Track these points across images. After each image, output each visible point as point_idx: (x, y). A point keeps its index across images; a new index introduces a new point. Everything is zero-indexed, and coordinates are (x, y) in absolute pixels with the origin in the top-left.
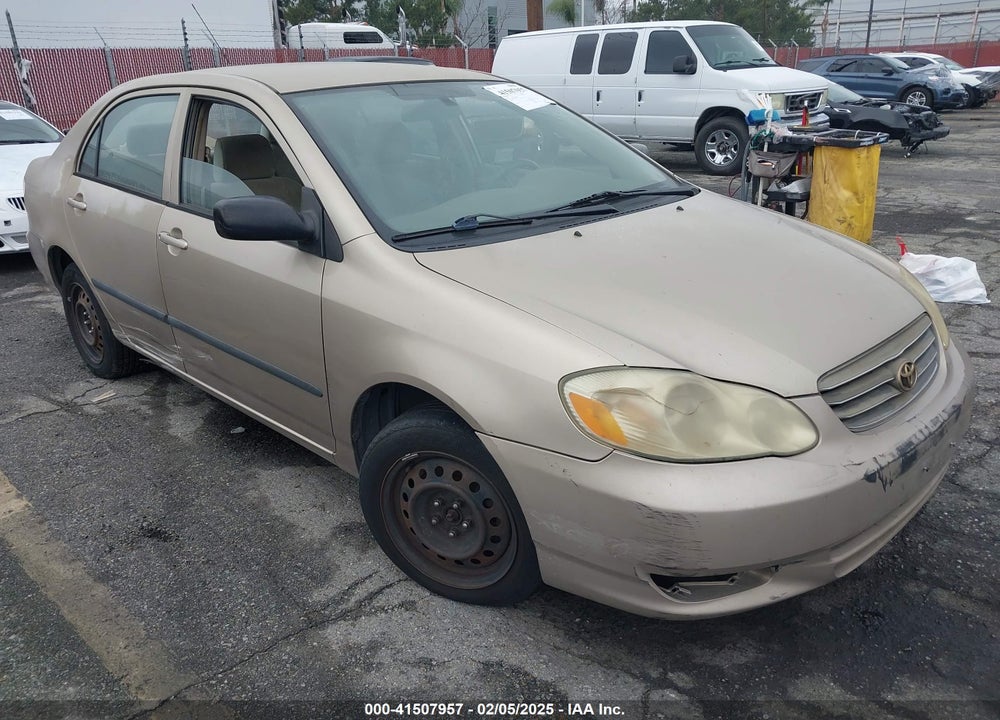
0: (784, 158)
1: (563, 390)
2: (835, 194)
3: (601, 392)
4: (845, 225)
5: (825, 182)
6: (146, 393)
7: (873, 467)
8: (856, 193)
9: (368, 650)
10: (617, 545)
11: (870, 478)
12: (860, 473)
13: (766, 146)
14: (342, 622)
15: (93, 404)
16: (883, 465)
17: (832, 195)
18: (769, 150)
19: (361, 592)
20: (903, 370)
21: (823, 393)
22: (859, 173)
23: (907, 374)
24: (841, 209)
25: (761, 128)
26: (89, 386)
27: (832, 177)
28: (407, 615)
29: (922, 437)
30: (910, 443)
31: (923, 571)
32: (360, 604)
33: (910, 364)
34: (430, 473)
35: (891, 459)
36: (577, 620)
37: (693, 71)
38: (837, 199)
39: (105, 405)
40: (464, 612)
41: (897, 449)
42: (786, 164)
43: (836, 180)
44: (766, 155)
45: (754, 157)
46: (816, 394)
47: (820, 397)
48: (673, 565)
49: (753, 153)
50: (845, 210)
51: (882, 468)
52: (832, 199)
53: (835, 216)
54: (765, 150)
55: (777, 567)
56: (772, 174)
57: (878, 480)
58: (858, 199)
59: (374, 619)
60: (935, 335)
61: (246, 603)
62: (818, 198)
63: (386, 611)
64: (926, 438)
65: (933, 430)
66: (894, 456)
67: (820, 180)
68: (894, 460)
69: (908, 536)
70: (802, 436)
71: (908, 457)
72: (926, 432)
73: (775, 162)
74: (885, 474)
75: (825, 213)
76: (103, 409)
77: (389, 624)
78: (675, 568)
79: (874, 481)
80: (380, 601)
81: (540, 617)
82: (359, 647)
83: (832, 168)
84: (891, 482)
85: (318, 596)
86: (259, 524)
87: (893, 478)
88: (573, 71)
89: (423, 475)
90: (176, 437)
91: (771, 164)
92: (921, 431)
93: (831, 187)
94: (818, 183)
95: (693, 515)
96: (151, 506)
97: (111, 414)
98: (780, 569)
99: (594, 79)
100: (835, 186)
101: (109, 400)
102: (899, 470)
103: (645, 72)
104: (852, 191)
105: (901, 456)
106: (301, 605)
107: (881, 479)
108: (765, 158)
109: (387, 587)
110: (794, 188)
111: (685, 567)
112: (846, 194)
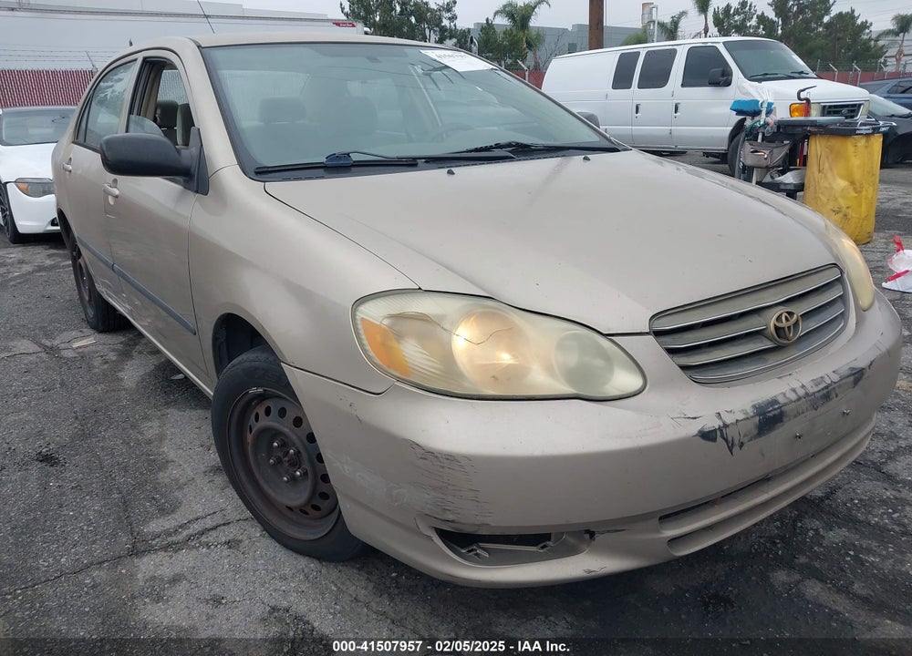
0: (777, 147)
1: (355, 315)
2: (830, 184)
3: (391, 316)
4: (840, 215)
5: (819, 171)
6: (121, 343)
7: (713, 423)
8: (852, 183)
9: (169, 582)
10: (396, 491)
11: (707, 435)
12: (694, 428)
13: (760, 136)
14: (163, 553)
15: (73, 349)
16: (728, 422)
17: (826, 185)
18: (763, 140)
19: (197, 527)
20: (779, 319)
21: (658, 334)
22: (855, 162)
23: (784, 324)
24: (836, 199)
25: (756, 118)
26: (79, 334)
27: (827, 165)
28: (226, 552)
29: (793, 397)
30: (774, 402)
31: (803, 560)
32: (189, 538)
33: (791, 314)
34: (274, 412)
35: (741, 417)
36: (394, 575)
37: (728, 83)
38: (832, 188)
39: (80, 350)
40: (283, 555)
41: (754, 406)
42: (780, 153)
43: (831, 169)
44: (760, 145)
45: (748, 147)
46: (647, 333)
47: (651, 338)
48: (451, 517)
49: (747, 143)
50: (840, 200)
51: (726, 426)
52: (826, 188)
53: (830, 206)
54: (759, 140)
55: (592, 534)
56: (764, 163)
57: (719, 439)
58: (855, 189)
59: (194, 552)
60: (844, 289)
61: (85, 528)
62: (811, 188)
63: (209, 547)
64: (799, 399)
65: (811, 390)
66: (747, 413)
67: (815, 169)
68: (744, 419)
69: (800, 521)
70: (625, 380)
71: (768, 418)
72: (801, 392)
73: (767, 152)
74: (730, 433)
75: (819, 202)
76: (78, 353)
77: (205, 560)
78: (453, 521)
79: (714, 440)
80: (211, 537)
81: (358, 568)
82: (162, 580)
83: (827, 158)
84: (742, 445)
85: (155, 526)
86: (144, 457)
87: (745, 440)
88: (615, 87)
89: (268, 412)
90: (122, 380)
91: (765, 154)
92: (794, 390)
93: (825, 177)
94: (813, 173)
95: (468, 458)
96: (59, 434)
97: (83, 356)
98: (598, 538)
99: (635, 93)
100: (829, 175)
101: (86, 346)
102: (755, 432)
103: (683, 85)
104: (848, 180)
105: (757, 414)
106: (135, 534)
107: (726, 440)
108: (758, 149)
109: (224, 524)
110: (789, 178)
111: (463, 521)
112: (842, 183)
